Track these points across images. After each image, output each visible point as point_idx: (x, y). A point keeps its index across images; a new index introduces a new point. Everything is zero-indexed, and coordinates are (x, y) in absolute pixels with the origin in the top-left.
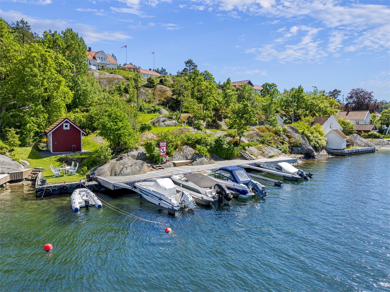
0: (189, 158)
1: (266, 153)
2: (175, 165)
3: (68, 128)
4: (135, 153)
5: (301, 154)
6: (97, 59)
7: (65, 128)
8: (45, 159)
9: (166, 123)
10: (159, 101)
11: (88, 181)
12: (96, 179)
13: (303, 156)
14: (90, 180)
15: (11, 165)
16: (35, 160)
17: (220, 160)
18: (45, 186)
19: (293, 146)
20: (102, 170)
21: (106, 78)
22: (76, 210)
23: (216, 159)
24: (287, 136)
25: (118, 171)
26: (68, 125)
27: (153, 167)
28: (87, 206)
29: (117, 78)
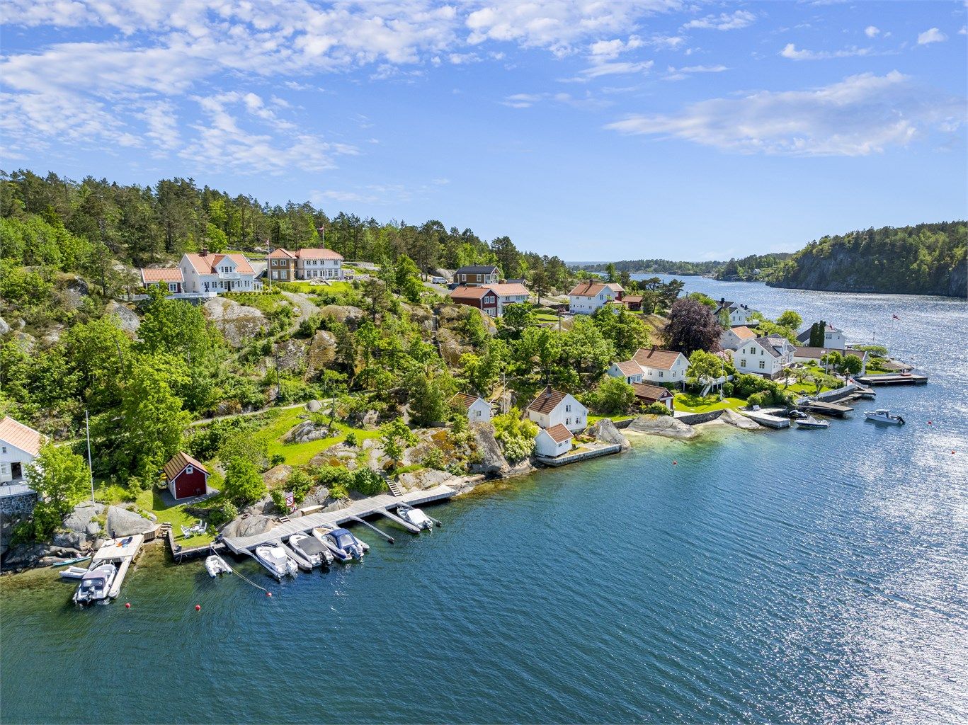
0: (321, 502)
1: (424, 481)
2: (303, 514)
3: (192, 472)
4: (262, 504)
5: (482, 473)
6: (219, 271)
7: (188, 473)
8: (170, 510)
9: (311, 436)
10: (315, 370)
11: (217, 543)
12: (224, 542)
13: (483, 476)
14: (218, 542)
15: (142, 524)
16: (161, 512)
17: (361, 498)
18: (181, 552)
19: (474, 463)
20: (228, 530)
21: (234, 321)
22: (214, 577)
23: (356, 498)
24: (470, 446)
25: (243, 532)
26: (191, 469)
27: (279, 521)
28: (221, 573)
29: (251, 318)
